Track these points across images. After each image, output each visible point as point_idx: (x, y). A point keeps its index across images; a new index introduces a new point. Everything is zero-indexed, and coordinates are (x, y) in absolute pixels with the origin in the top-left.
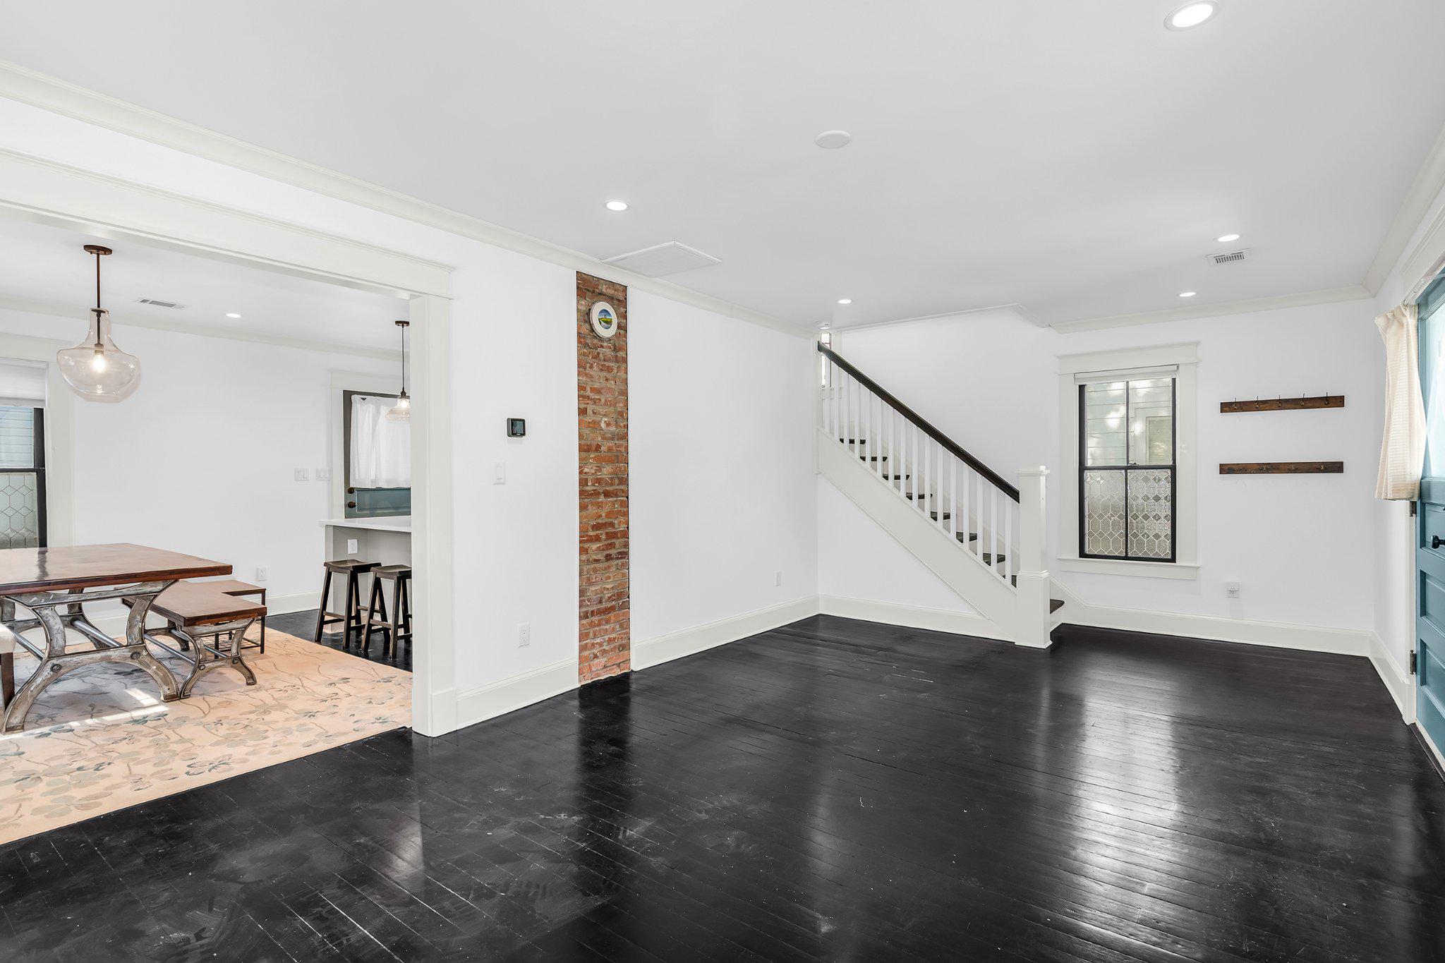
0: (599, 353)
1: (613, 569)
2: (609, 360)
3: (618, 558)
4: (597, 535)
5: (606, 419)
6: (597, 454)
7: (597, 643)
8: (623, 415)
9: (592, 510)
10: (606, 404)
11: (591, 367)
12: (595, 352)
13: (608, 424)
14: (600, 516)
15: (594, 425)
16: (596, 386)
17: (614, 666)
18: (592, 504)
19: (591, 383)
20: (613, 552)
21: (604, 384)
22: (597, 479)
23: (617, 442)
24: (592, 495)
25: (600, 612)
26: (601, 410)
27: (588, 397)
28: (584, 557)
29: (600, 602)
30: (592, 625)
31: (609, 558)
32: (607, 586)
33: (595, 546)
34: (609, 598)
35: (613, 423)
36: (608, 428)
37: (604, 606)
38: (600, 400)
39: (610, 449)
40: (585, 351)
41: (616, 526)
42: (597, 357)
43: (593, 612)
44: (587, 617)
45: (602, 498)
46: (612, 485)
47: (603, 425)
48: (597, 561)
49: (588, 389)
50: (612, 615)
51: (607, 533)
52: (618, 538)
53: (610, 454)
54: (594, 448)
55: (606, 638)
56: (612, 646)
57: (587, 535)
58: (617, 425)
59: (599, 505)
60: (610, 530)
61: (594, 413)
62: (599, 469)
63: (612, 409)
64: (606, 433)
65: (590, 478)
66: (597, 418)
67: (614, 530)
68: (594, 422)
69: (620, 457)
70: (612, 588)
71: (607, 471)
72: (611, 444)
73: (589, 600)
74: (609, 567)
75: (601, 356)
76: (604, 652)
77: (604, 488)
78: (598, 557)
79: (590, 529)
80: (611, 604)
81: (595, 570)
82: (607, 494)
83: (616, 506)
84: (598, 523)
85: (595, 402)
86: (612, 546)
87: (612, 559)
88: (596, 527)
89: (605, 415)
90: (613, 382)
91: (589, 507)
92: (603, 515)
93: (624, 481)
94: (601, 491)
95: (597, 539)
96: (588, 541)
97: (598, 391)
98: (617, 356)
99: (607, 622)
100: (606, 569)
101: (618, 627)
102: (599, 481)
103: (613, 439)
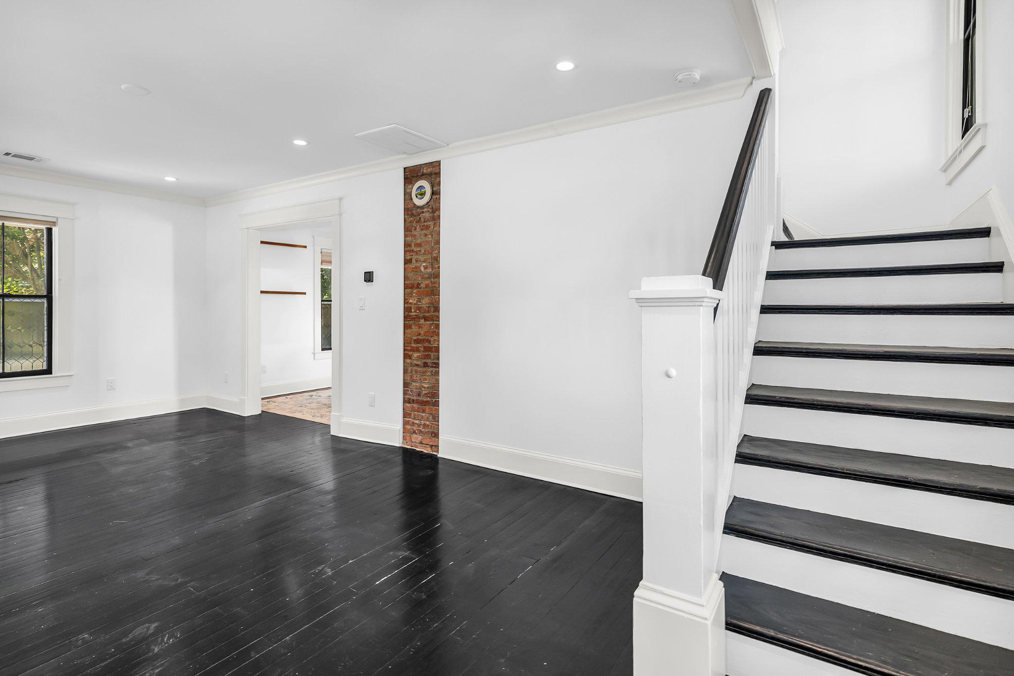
0: (420, 218)
1: (429, 374)
2: (428, 221)
3: (432, 367)
4: (417, 347)
5: (425, 264)
6: (419, 290)
7: (416, 423)
8: (437, 259)
9: (415, 329)
10: (424, 254)
11: (415, 229)
12: (418, 218)
13: (426, 268)
14: (420, 334)
15: (417, 269)
16: (418, 242)
17: (428, 446)
18: (414, 324)
19: (414, 240)
20: (428, 361)
21: (424, 239)
22: (418, 307)
23: (432, 280)
24: (414, 318)
25: (418, 402)
26: (422, 258)
27: (413, 251)
28: (408, 361)
29: (419, 395)
30: (413, 409)
31: (426, 365)
32: (424, 385)
33: (416, 355)
34: (426, 394)
35: (429, 265)
36: (426, 271)
37: (420, 399)
38: (420, 251)
39: (427, 286)
40: (412, 219)
41: (432, 343)
42: (419, 221)
43: (413, 400)
44: (410, 403)
45: (422, 321)
46: (429, 312)
47: (422, 269)
48: (417, 365)
49: (413, 245)
50: (427, 407)
51: (424, 347)
52: (432, 352)
53: (427, 289)
54: (415, 286)
55: (423, 422)
56: (427, 430)
57: (411, 346)
58: (433, 268)
59: (420, 327)
60: (427, 344)
61: (417, 261)
62: (419, 300)
63: (429, 256)
64: (424, 274)
65: (413, 306)
66: (418, 265)
67: (430, 345)
68: (416, 267)
69: (434, 291)
70: (428, 388)
71: (425, 301)
72: (427, 282)
73: (411, 391)
74: (426, 372)
75: (422, 219)
76: (421, 432)
77: (423, 314)
78: (418, 363)
79: (412, 342)
80: (426, 399)
81: (416, 372)
82: (426, 319)
83: (432, 328)
84: (418, 339)
85: (417, 253)
86: (428, 357)
87: (428, 366)
88: (417, 341)
89: (424, 262)
90: (430, 236)
91: (413, 327)
92: (422, 333)
93: (437, 309)
94: (422, 316)
95: (417, 350)
96: (411, 350)
97: (419, 245)
98: (434, 216)
99: (424, 411)
100: (424, 372)
101: (431, 417)
102: (419, 308)
103: (429, 278)
